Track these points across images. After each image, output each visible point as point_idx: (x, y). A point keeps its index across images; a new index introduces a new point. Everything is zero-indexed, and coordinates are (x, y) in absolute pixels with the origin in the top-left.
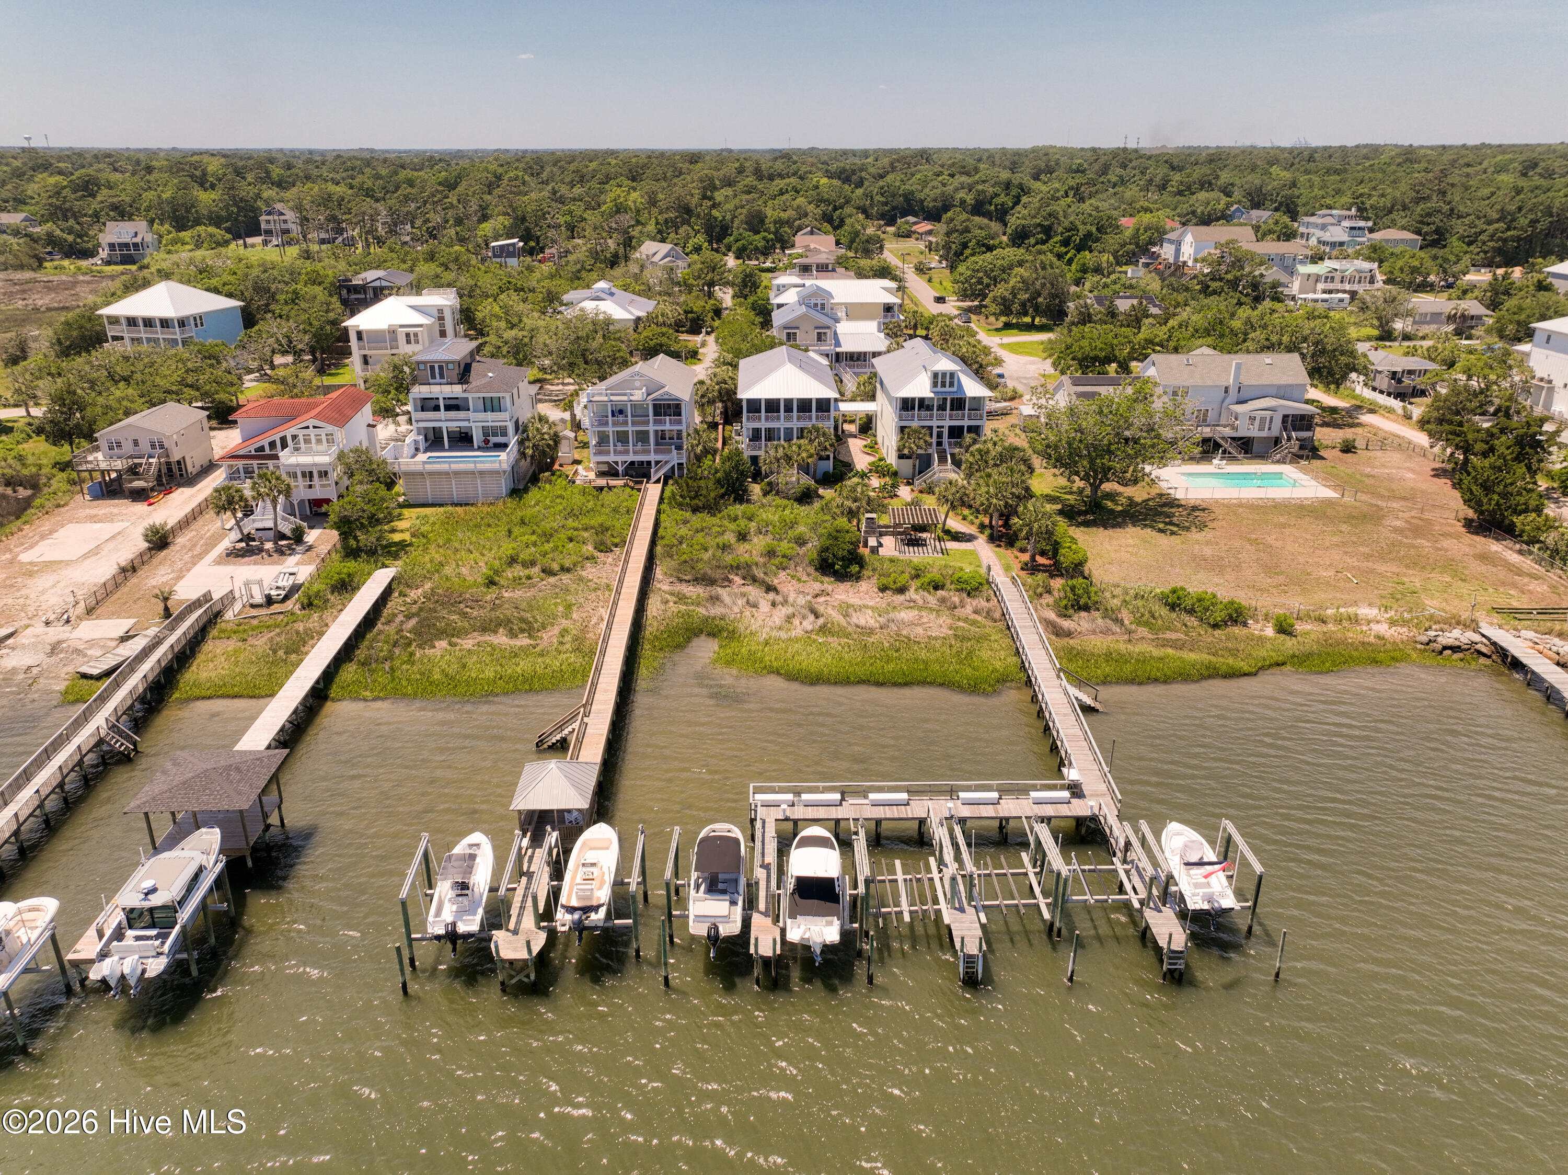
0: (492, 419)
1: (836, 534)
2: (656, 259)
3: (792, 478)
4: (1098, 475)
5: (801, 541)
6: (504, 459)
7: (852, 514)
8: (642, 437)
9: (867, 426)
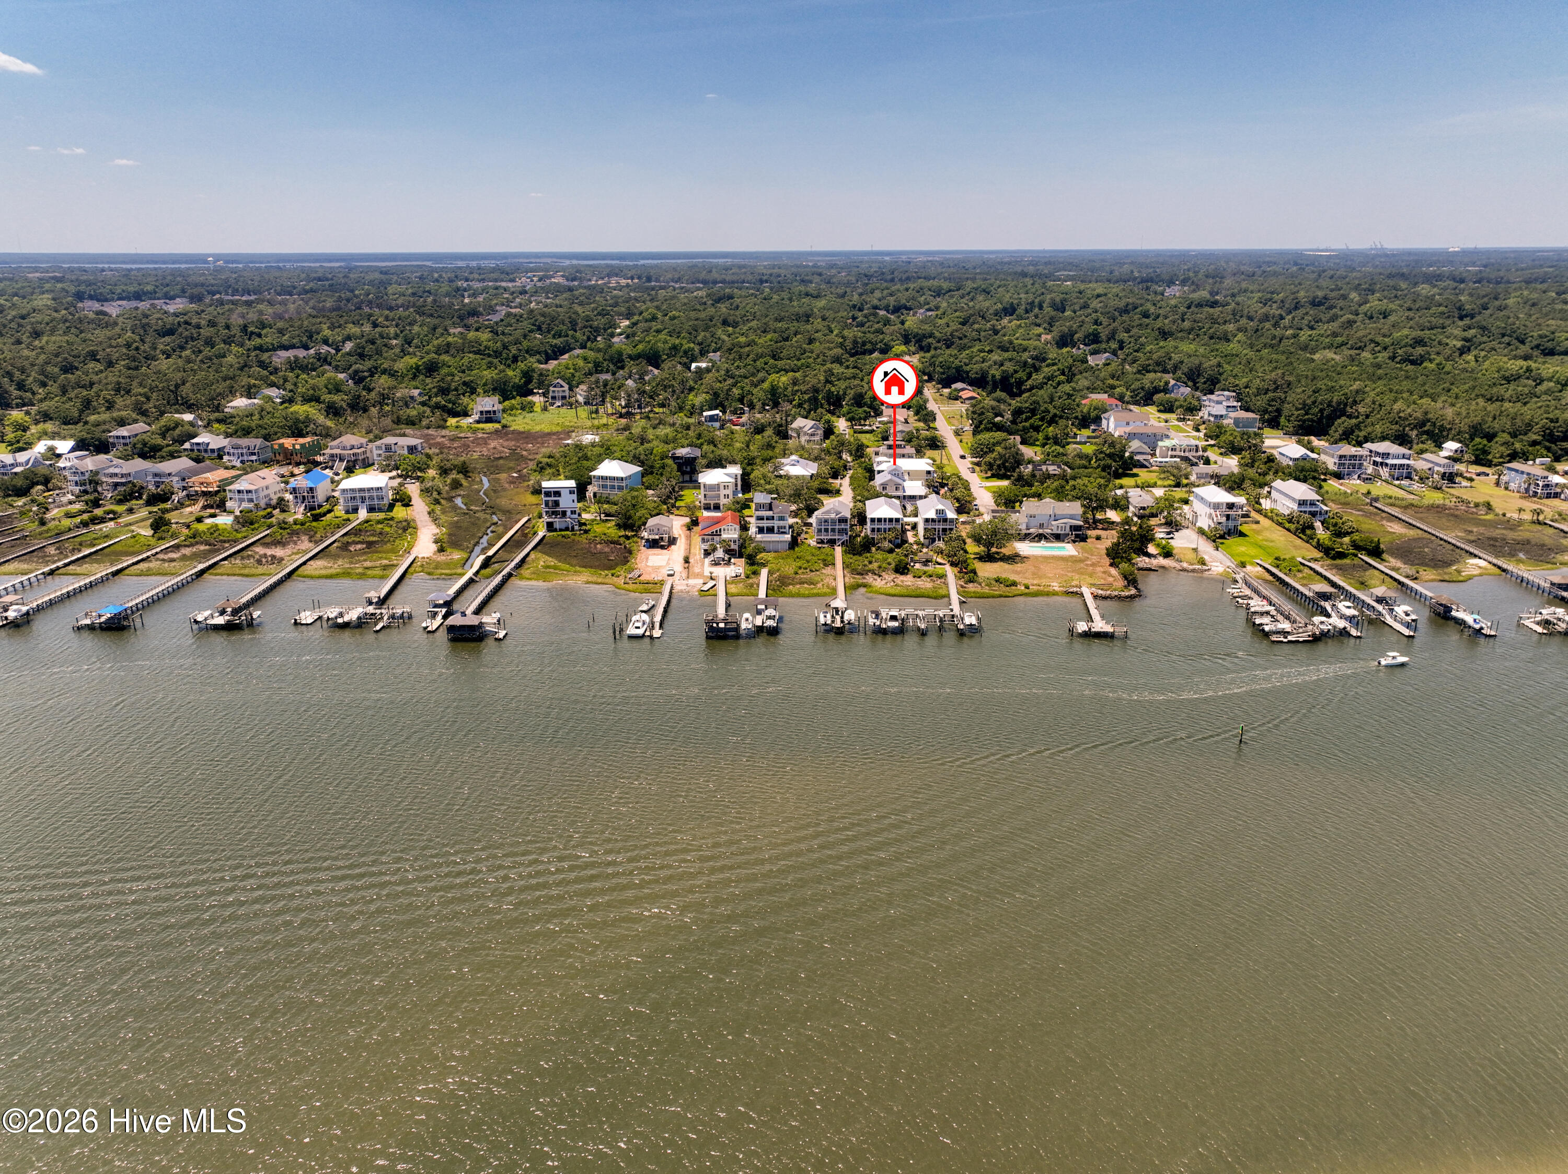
0: (781, 523)
1: (900, 561)
2: (806, 429)
3: (886, 545)
4: (989, 545)
5: (889, 564)
6: (788, 537)
7: (906, 556)
8: (833, 530)
9: (914, 527)
